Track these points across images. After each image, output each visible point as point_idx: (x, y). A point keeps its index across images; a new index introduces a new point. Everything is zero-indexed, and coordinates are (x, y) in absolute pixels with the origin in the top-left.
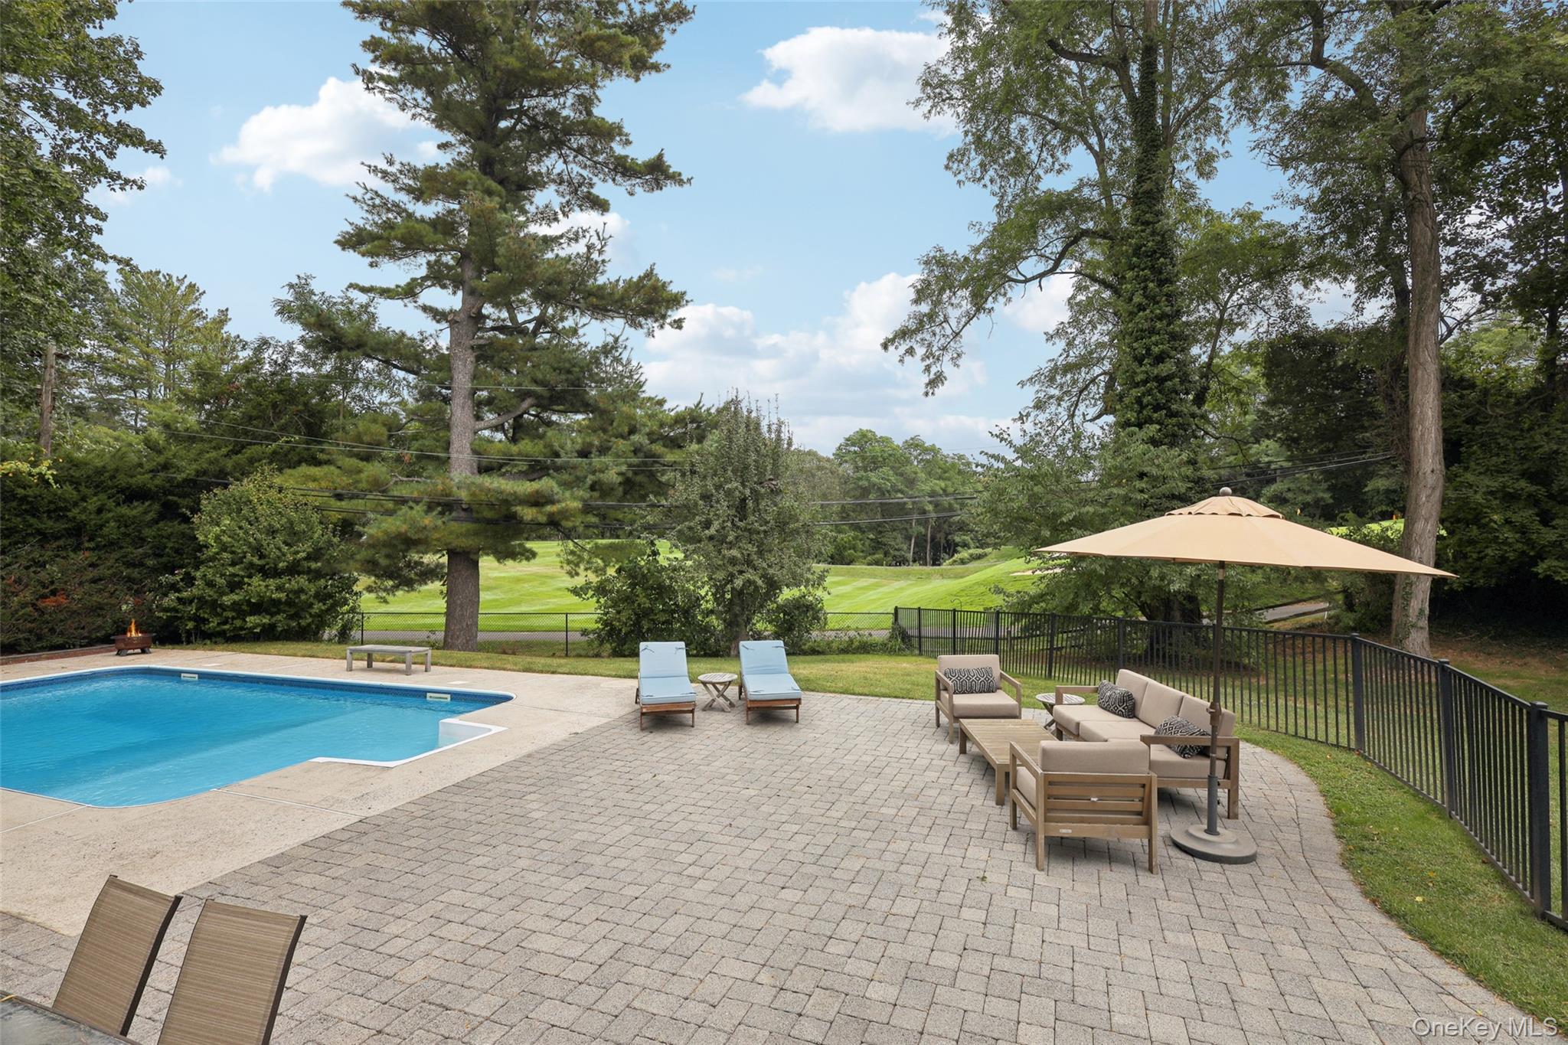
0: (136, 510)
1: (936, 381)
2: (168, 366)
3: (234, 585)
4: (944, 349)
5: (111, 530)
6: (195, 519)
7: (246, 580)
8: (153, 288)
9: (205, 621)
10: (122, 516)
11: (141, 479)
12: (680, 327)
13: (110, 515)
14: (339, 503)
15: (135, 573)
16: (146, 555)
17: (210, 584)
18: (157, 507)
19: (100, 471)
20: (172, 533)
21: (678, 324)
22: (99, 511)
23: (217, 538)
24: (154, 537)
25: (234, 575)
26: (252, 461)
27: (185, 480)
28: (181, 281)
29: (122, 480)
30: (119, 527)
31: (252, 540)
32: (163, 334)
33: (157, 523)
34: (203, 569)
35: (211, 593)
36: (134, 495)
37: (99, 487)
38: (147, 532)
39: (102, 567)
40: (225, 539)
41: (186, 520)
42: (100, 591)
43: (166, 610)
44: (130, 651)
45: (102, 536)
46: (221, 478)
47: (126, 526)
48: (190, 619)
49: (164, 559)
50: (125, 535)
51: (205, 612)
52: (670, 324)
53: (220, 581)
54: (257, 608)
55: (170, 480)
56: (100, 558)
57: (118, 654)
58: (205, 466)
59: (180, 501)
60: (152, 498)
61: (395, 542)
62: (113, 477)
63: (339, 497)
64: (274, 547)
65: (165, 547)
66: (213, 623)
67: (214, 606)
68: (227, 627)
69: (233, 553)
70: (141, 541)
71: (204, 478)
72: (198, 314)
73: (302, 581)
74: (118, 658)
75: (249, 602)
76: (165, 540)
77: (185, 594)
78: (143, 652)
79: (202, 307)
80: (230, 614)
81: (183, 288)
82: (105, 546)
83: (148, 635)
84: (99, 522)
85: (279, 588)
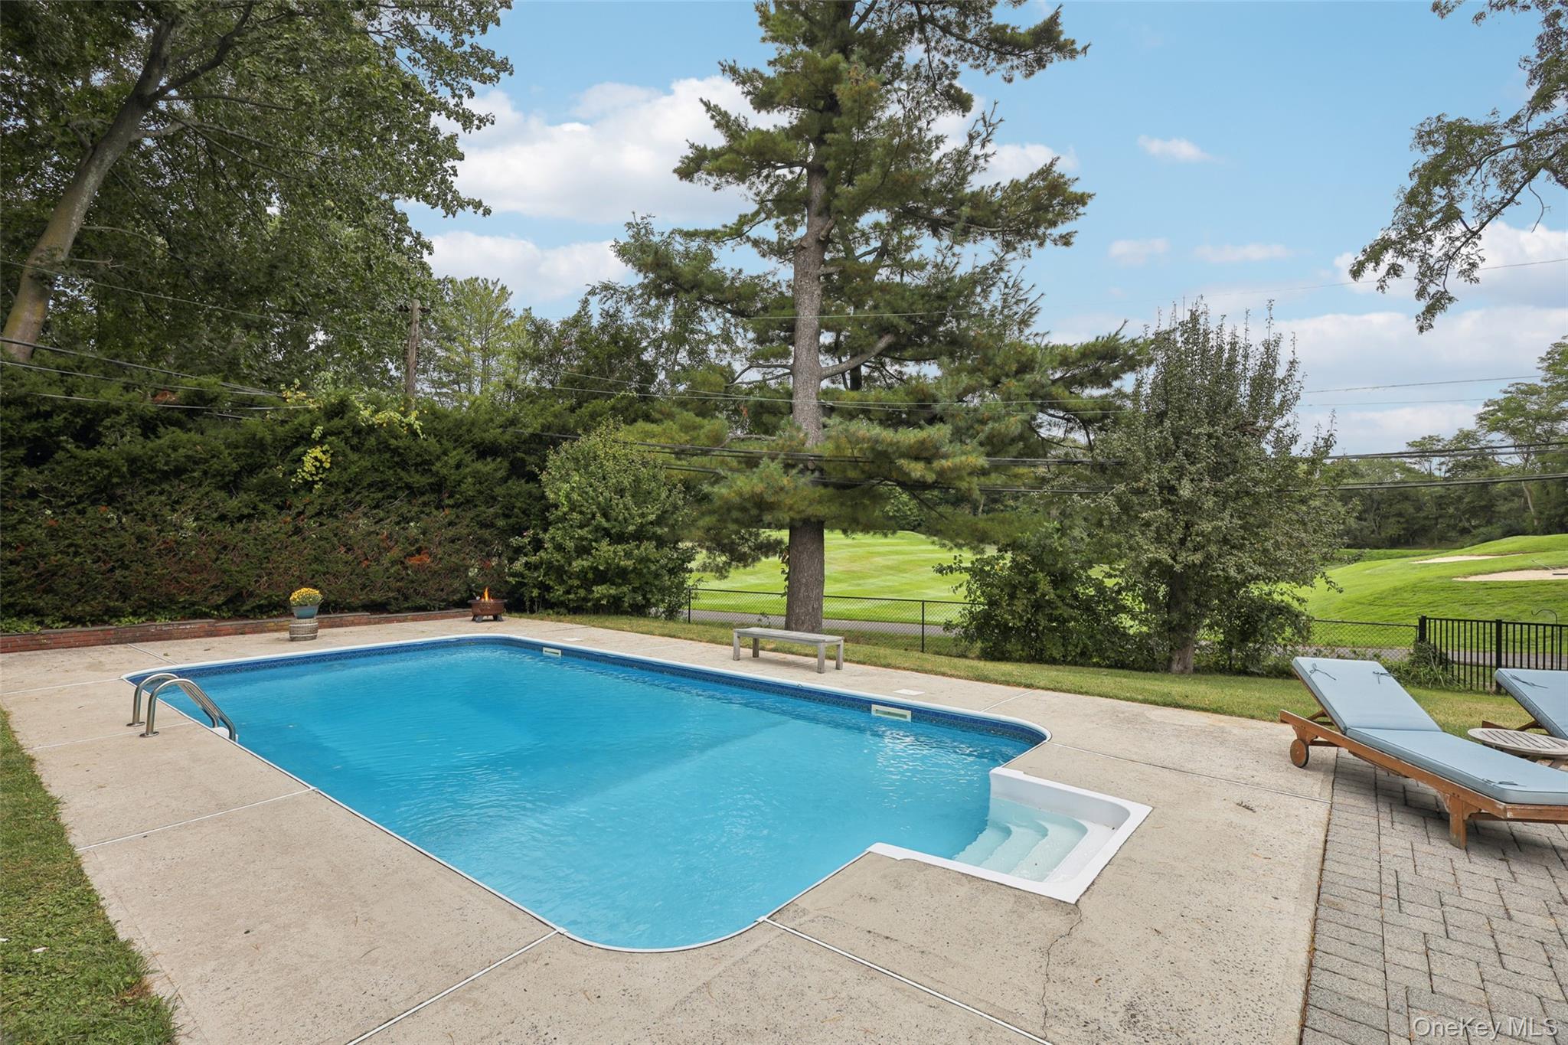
0: (486, 467)
1: (1437, 304)
2: (484, 362)
3: (583, 550)
4: (1450, 257)
5: (468, 487)
6: (544, 477)
7: (594, 544)
8: (474, 292)
9: (548, 589)
10: (478, 472)
11: (493, 434)
12: (1067, 244)
13: (468, 470)
14: (679, 463)
15: (486, 534)
16: (496, 516)
17: (559, 548)
18: (506, 464)
19: (459, 424)
20: (520, 493)
21: (1066, 240)
22: (458, 466)
23: (568, 497)
24: (504, 497)
25: (582, 538)
26: (593, 416)
27: (532, 435)
28: (495, 284)
29: (477, 435)
30: (474, 484)
31: (601, 499)
32: (481, 333)
33: (506, 482)
34: (551, 530)
35: (559, 558)
36: (486, 451)
37: (458, 441)
38: (499, 490)
39: (459, 526)
40: (575, 496)
41: (533, 478)
42: (458, 551)
43: (514, 575)
44: (485, 618)
45: (461, 494)
46: (568, 433)
47: (480, 483)
48: (534, 586)
49: (512, 521)
50: (481, 492)
51: (550, 579)
52: (1055, 242)
53: (570, 545)
54: (601, 577)
55: (518, 436)
56: (457, 517)
57: (473, 620)
58: (550, 419)
59: (527, 458)
60: (502, 455)
61: (748, 505)
62: (469, 431)
63: (680, 454)
64: (621, 506)
65: (514, 507)
66: (559, 591)
67: (560, 572)
68: (571, 596)
69: (581, 513)
70: (492, 500)
71: (550, 433)
72: (508, 314)
73: (648, 548)
74: (474, 623)
75: (595, 569)
76: (513, 500)
77: (533, 559)
78: (496, 619)
79: (511, 308)
80: (576, 582)
81: (496, 291)
82: (462, 503)
83: (500, 602)
84: (458, 478)
85: (628, 555)
